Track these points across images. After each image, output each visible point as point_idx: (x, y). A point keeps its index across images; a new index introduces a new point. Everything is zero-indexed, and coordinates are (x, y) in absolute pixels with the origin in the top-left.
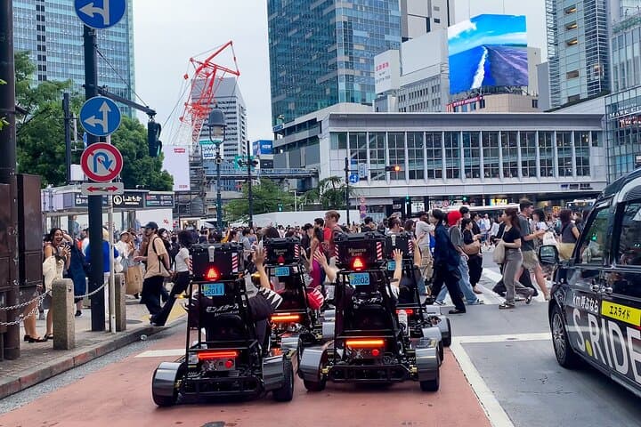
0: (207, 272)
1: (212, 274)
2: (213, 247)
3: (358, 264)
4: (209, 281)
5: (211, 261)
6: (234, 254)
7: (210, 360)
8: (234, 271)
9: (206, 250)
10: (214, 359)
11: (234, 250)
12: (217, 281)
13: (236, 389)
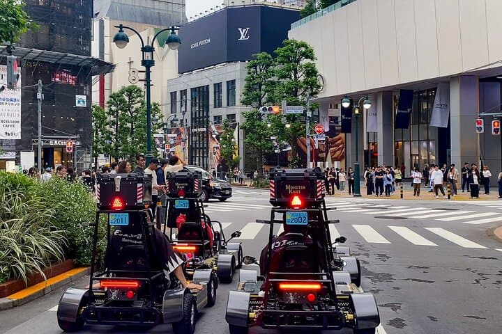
0: (112, 202)
1: (117, 203)
2: (120, 177)
3: (296, 201)
4: (114, 211)
5: (116, 190)
6: (139, 185)
7: (113, 289)
8: (138, 201)
9: (113, 180)
10: (117, 288)
11: (140, 180)
12: (123, 210)
13: (137, 319)
